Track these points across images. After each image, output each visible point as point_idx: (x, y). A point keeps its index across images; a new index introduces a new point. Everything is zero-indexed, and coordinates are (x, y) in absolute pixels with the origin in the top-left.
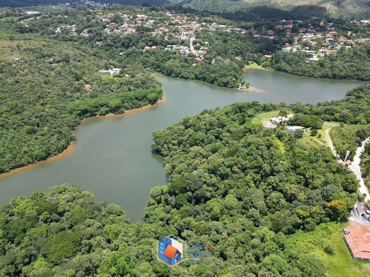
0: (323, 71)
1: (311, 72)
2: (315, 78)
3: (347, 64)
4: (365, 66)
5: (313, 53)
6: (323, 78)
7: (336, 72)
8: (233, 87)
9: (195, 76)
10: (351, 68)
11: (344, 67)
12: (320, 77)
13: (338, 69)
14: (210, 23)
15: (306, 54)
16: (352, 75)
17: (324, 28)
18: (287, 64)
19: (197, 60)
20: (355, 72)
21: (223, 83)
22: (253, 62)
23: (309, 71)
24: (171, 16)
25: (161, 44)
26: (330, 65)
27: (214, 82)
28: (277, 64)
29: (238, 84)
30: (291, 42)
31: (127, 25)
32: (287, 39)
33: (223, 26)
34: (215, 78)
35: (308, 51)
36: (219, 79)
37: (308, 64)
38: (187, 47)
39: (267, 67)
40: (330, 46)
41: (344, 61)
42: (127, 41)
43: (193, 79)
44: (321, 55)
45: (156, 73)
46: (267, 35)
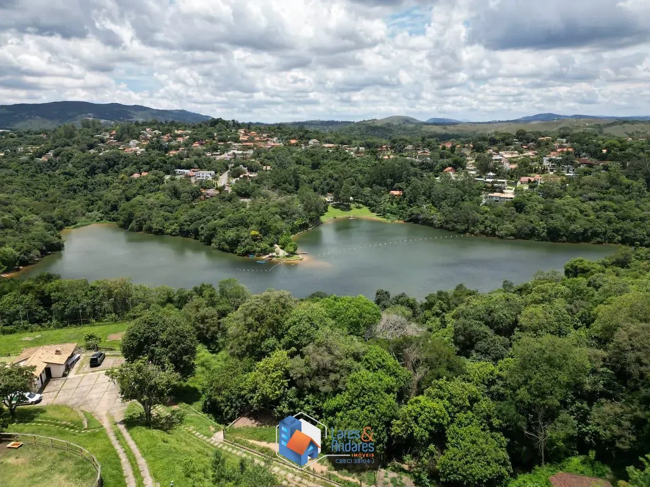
0: (522, 220)
1: (487, 222)
2: (501, 237)
3: (589, 204)
4: (643, 211)
5: (503, 183)
6: (524, 238)
7: (558, 221)
8: (247, 253)
9: (178, 228)
10: (602, 214)
11: (581, 212)
12: (512, 235)
13: (564, 216)
14: (305, 141)
15: (485, 187)
16: (606, 231)
17: (547, 144)
18: (433, 207)
19: (208, 194)
20: (614, 224)
21: (227, 243)
22: (361, 205)
23: (484, 222)
24: (241, 133)
25: (161, 167)
26: (542, 206)
27: (212, 241)
28: (411, 207)
29: (264, 245)
30: (458, 165)
31: (137, 142)
32: (450, 160)
33: (331, 145)
34: (214, 229)
35: (491, 180)
36: (221, 231)
37: (485, 204)
38: (213, 172)
39: (389, 214)
40: (552, 171)
41: (581, 198)
42: (103, 164)
43: (173, 234)
44: (526, 187)
45: (106, 223)
46: (416, 157)
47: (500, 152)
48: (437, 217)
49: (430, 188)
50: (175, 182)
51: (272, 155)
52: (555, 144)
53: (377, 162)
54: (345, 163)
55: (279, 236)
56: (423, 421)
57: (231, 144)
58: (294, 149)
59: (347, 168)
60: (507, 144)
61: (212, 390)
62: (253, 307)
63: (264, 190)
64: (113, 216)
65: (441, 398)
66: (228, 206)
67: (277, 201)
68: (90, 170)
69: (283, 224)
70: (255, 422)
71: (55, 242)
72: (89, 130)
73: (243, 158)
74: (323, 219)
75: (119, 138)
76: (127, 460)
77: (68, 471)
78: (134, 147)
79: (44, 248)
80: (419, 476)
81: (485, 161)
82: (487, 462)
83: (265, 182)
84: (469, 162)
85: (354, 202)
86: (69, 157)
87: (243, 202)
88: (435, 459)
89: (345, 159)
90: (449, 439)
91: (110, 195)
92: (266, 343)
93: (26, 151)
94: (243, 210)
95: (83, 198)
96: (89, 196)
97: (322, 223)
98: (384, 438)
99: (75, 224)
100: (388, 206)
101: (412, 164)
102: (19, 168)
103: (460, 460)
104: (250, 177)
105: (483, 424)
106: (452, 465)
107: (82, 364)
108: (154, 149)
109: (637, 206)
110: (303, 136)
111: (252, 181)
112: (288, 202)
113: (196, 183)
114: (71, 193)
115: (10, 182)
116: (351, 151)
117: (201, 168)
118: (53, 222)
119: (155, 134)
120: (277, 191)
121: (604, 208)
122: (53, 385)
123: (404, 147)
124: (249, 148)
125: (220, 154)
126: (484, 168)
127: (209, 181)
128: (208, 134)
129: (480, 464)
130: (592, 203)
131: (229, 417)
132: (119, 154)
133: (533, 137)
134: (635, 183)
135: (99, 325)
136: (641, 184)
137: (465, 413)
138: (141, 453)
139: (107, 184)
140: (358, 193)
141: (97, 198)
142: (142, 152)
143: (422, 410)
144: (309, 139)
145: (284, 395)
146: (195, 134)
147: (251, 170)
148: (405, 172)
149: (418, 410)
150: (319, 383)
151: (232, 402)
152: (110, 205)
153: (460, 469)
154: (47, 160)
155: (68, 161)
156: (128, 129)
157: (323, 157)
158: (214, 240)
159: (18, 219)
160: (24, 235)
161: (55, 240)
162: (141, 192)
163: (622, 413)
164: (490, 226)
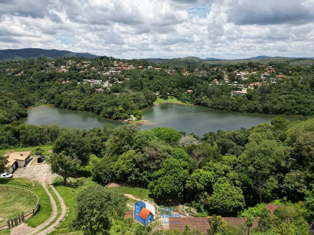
0: (251, 104)
2: (241, 112)
3: (283, 96)
4: (309, 99)
5: (242, 86)
6: (251, 112)
7: (268, 104)
8: (117, 119)
9: (84, 107)
10: (290, 101)
11: (279, 100)
12: (246, 111)
13: (271, 102)
14: (146, 66)
15: (233, 88)
16: (291, 108)
17: (263, 69)
18: (208, 98)
19: (98, 91)
20: (295, 105)
21: (108, 114)
22: (173, 97)
23: (232, 104)
24: (115, 63)
25: (76, 78)
26: (260, 97)
27: (100, 113)
28: (197, 98)
29: (126, 115)
30: (220, 78)
31: (64, 66)
32: (216, 76)
33: (158, 69)
34: (102, 107)
35: (236, 85)
36: (105, 108)
37: (233, 96)
38: (101, 81)
39: (186, 101)
40: (265, 81)
41: (279, 93)
42: (47, 77)
43: (82, 109)
44: (252, 88)
45: (49, 105)
46: (199, 74)
47: (240, 72)
48: (209, 102)
49: (206, 89)
50: (83, 85)
51: (130, 73)
52: (267, 69)
53: (181, 76)
54: (165, 77)
55: (133, 111)
56: (201, 180)
57: (110, 68)
58: (141, 70)
59: (166, 79)
60: (244, 69)
61: (97, 169)
62: (118, 131)
63: (126, 89)
64: (52, 101)
65: (210, 171)
66: (108, 96)
67: (132, 94)
68: (42, 79)
69: (135, 105)
70: (118, 185)
71: (24, 113)
72: (41, 61)
73: (116, 74)
74: (154, 103)
75: (56, 65)
76: (53, 199)
77: (22, 201)
78: (63, 69)
79: (18, 116)
80: (199, 207)
81: (233, 75)
82: (233, 199)
83: (126, 85)
84: (225, 77)
85: (169, 95)
86: (31, 74)
87: (116, 95)
88: (207, 199)
89: (165, 75)
90: (214, 189)
91: (51, 91)
92: (124, 147)
93: (10, 71)
94: (115, 98)
95: (38, 93)
96: (41, 92)
97: (154, 105)
98: (182, 189)
99: (33, 105)
100: (186, 97)
101: (198, 78)
102: (7, 79)
103: (219, 198)
104: (119, 83)
105: (231, 183)
106: (215, 201)
107: (34, 161)
108: (72, 70)
109: (306, 97)
110: (145, 64)
111: (120, 85)
112: (137, 95)
113: (93, 86)
114: (32, 91)
115: (2, 85)
116: (168, 72)
117: (95, 79)
118: (23, 104)
119: (73, 63)
120: (132, 89)
121: (290, 98)
122: (19, 170)
123: (194, 69)
124: (119, 70)
125: (105, 73)
126: (232, 79)
127: (99, 85)
128: (99, 63)
129: (229, 200)
130: (284, 95)
131: (105, 182)
132: (56, 72)
133: (256, 65)
134: (305, 86)
135: (44, 146)
136: (308, 87)
137: (222, 177)
138: (60, 196)
139: (50, 86)
140: (172, 91)
141: (45, 93)
142: (67, 71)
143: (201, 175)
144: (148, 66)
145: (133, 171)
146: (93, 63)
147: (120, 80)
148: (194, 81)
149: (199, 175)
150: (150, 164)
151: (107, 175)
152: (51, 96)
153: (220, 203)
154: (20, 75)
155: (31, 75)
156: (60, 61)
157: (155, 74)
158: (101, 112)
159: (6, 102)
160: (8, 109)
161: (24, 112)
162: (66, 90)
163: (300, 175)
164: (235, 106)
